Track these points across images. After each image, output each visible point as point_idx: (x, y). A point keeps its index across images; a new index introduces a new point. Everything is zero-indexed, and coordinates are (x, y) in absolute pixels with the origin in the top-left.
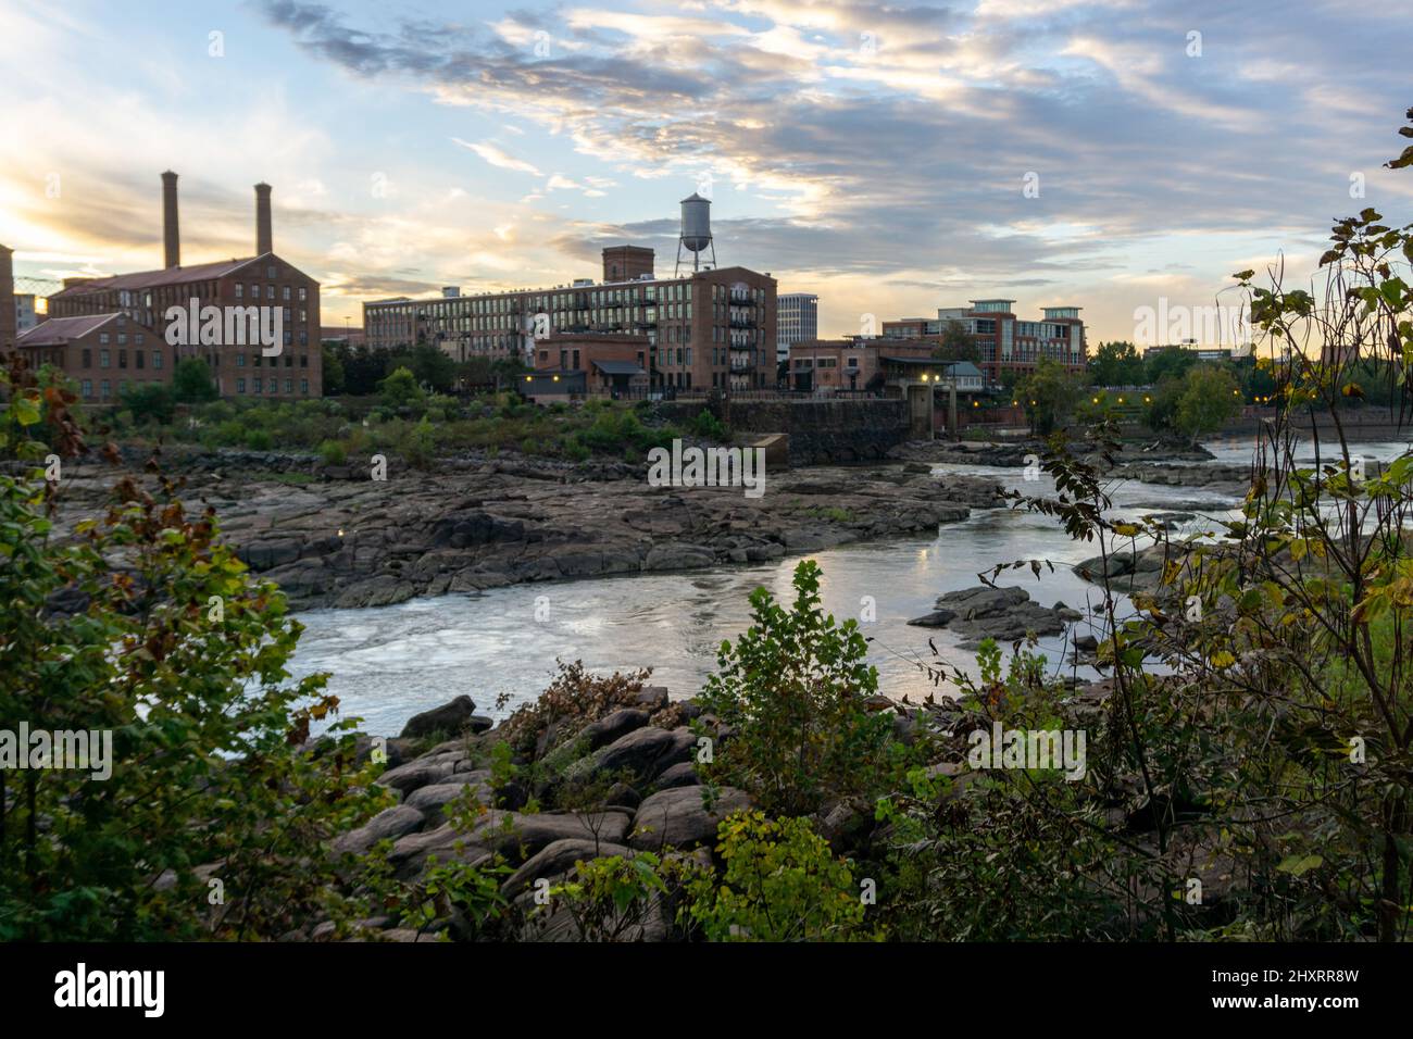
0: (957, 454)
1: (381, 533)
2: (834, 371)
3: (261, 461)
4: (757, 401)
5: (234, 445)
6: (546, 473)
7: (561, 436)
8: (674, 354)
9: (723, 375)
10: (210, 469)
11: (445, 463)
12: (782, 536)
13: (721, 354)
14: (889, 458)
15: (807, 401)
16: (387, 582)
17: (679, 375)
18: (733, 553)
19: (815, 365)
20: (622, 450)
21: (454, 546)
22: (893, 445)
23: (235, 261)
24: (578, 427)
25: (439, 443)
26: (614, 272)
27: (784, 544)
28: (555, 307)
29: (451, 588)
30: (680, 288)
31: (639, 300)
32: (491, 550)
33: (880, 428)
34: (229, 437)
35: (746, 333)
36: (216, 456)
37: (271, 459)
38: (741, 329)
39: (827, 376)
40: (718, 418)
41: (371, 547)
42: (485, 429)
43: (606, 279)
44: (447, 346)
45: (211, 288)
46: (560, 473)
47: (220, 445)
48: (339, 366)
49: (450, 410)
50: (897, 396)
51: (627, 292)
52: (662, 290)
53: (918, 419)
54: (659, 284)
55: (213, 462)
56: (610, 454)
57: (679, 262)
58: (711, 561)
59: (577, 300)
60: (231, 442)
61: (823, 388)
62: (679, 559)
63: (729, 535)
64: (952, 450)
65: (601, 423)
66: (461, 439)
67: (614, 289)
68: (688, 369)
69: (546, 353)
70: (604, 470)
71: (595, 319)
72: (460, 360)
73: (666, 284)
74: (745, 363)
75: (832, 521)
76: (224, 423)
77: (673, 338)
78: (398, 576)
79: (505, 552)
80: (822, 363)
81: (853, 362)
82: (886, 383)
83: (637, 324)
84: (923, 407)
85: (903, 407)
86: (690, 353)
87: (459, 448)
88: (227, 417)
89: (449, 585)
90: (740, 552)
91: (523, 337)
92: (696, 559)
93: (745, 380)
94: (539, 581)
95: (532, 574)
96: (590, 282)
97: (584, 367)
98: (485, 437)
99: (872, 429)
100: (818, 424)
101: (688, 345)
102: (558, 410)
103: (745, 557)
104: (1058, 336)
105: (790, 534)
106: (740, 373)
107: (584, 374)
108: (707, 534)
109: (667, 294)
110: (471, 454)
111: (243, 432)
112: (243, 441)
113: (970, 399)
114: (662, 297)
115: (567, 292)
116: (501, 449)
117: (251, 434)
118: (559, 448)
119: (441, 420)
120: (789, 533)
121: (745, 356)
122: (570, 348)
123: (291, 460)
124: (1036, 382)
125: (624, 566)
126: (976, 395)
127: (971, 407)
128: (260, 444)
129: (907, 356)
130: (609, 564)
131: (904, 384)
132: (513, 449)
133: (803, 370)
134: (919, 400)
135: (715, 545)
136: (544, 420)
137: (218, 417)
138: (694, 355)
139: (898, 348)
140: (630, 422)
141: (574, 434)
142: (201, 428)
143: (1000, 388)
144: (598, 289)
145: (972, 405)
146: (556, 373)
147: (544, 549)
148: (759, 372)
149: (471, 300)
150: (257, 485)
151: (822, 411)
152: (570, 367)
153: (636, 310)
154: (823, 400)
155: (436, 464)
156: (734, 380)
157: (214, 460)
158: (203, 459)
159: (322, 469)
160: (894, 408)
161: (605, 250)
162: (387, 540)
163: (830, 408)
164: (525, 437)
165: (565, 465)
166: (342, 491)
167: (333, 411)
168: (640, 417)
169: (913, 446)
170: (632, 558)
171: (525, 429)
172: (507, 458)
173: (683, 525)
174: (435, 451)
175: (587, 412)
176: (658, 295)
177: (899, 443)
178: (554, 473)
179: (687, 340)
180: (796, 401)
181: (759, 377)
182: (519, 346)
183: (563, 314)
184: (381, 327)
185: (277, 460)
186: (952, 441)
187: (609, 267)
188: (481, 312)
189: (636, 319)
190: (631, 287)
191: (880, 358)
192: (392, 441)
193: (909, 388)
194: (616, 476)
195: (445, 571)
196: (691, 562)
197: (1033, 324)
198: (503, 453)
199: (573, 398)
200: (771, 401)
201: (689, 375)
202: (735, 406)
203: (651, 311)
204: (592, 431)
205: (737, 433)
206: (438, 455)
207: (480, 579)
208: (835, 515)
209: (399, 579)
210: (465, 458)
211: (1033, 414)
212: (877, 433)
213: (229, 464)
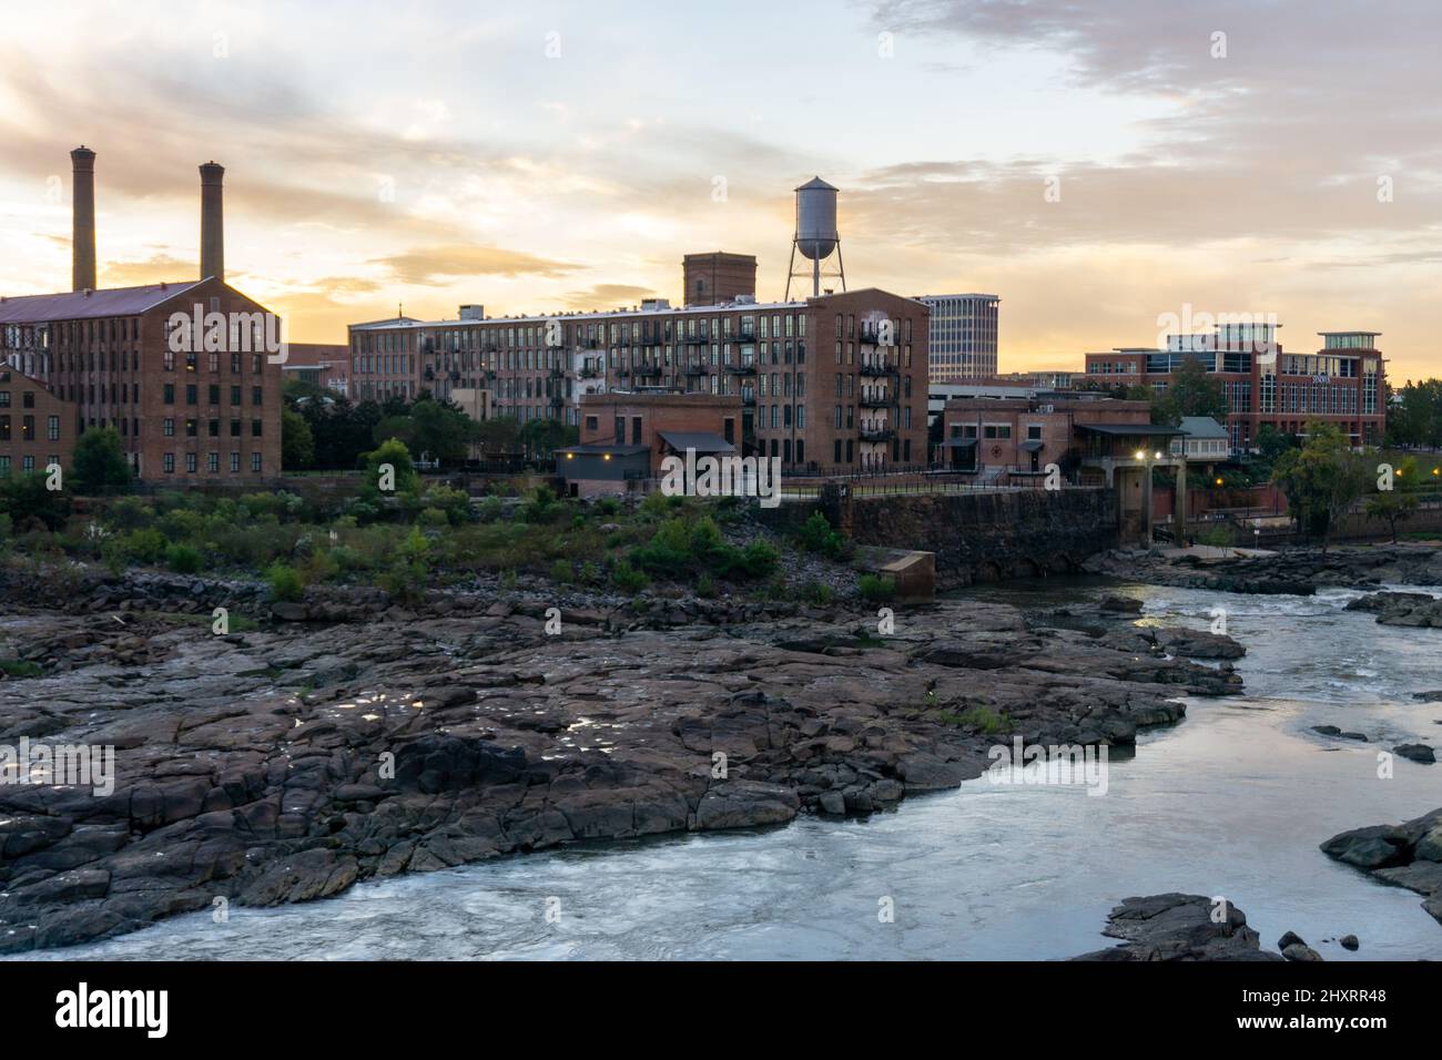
0: (1186, 571)
1: (323, 761)
2: (1008, 444)
3: (184, 591)
4: (892, 492)
5: (151, 563)
6: (582, 614)
7: (609, 553)
8: (780, 412)
9: (850, 442)
10: (113, 603)
11: (442, 597)
12: (899, 767)
13: (846, 412)
14: (1085, 572)
15: (964, 490)
16: (320, 859)
17: (787, 442)
18: (826, 798)
19: (980, 434)
20: (693, 575)
21: (424, 791)
22: (1093, 553)
23: (164, 287)
24: (632, 539)
25: (436, 564)
26: (700, 289)
27: (901, 778)
28: (614, 341)
29: (411, 866)
30: (789, 319)
31: (732, 335)
32: (474, 799)
33: (1072, 529)
34: (143, 552)
35: (883, 382)
36: (123, 581)
37: (198, 589)
38: (876, 377)
39: (997, 452)
40: (835, 525)
41: (306, 788)
42: (500, 542)
43: (687, 300)
44: (461, 396)
45: (129, 327)
46: (603, 615)
47: (130, 563)
48: (306, 432)
49: (456, 509)
50: (1098, 481)
51: (715, 323)
52: (764, 321)
53: (1129, 513)
54: (760, 313)
55: (118, 592)
56: (677, 581)
57: (791, 275)
58: (791, 812)
59: (645, 331)
60: (145, 560)
61: (992, 470)
62: (745, 812)
63: (823, 762)
64: (1176, 563)
65: (666, 534)
66: (466, 557)
67: (698, 316)
68: (800, 434)
69: (595, 418)
70: (667, 609)
71: (669, 358)
72: (479, 418)
73: (770, 313)
74: (881, 426)
75: (977, 732)
76: (138, 533)
77: (778, 388)
78: (337, 846)
79: (496, 799)
80: (990, 432)
81: (1035, 432)
82: (1083, 463)
83: (730, 368)
84: (1134, 496)
85: (1109, 498)
86: (803, 412)
87: (463, 572)
88: (142, 521)
89: (411, 857)
90: (835, 800)
91: (569, 381)
92: (769, 811)
93: (882, 449)
94: (541, 850)
95: (530, 840)
96: (664, 304)
97: (647, 440)
98: (500, 555)
99: (1062, 530)
100: (982, 525)
101: (800, 401)
102: (607, 510)
103: (841, 807)
104: (1344, 374)
105: (912, 763)
106: (873, 440)
107: (648, 452)
108: (792, 763)
109: (771, 328)
110: (479, 581)
111: (163, 545)
112: (162, 558)
113: (1210, 471)
114: (764, 330)
115: (632, 320)
116: (522, 573)
117: (173, 548)
118: (605, 573)
119: (441, 524)
120: (911, 761)
121: (882, 416)
122: (629, 415)
123: (226, 590)
124: (1305, 461)
125: (664, 825)
126: (1220, 466)
127: (1211, 485)
128: (185, 565)
129: (1114, 421)
130: (643, 820)
131: (1109, 465)
132: (538, 574)
133: (964, 442)
134: (1131, 486)
135: (801, 782)
136: (587, 527)
137: (130, 519)
138: (809, 415)
139: (1100, 411)
140: (707, 533)
141: (628, 550)
142: (106, 538)
143: (1257, 452)
144: (675, 318)
145: (1213, 481)
146: (607, 448)
147: (552, 795)
148: (902, 439)
149: (499, 326)
150: (174, 636)
151: (986, 507)
152: (629, 440)
153: (727, 348)
154: (991, 489)
155: (429, 600)
156: (865, 449)
157: (120, 589)
158: (105, 587)
159: (268, 604)
160: (1093, 501)
161: (688, 258)
162: (330, 774)
163: (1000, 502)
164: (559, 555)
165: (611, 599)
166: (291, 652)
167: (291, 510)
168: (723, 523)
169: (1120, 556)
170: (677, 810)
171: (558, 543)
172: (530, 589)
173: (758, 744)
174: (429, 577)
175: (648, 514)
176: (758, 327)
177: (1100, 551)
178: (593, 614)
179: (798, 393)
180: (951, 490)
181: (902, 445)
182: (564, 395)
183: (625, 351)
184: (373, 361)
185: (206, 590)
186: (1180, 546)
187: (694, 283)
188: (512, 344)
189: (728, 361)
190: (721, 316)
191: (1074, 426)
192: (368, 560)
193: (1117, 471)
194: (683, 618)
195: (405, 835)
196: (762, 817)
197: (1306, 358)
198: (524, 580)
199: (631, 486)
200: (912, 492)
201: (800, 442)
202: (860, 503)
203: (748, 350)
204: (650, 548)
205: (861, 549)
206: (431, 584)
207: (453, 849)
208: (983, 721)
209: (338, 852)
210: (471, 589)
211: (1300, 506)
212: (1067, 537)
213: (140, 596)
